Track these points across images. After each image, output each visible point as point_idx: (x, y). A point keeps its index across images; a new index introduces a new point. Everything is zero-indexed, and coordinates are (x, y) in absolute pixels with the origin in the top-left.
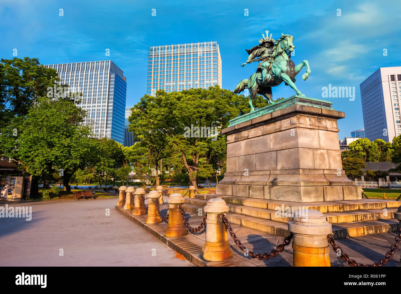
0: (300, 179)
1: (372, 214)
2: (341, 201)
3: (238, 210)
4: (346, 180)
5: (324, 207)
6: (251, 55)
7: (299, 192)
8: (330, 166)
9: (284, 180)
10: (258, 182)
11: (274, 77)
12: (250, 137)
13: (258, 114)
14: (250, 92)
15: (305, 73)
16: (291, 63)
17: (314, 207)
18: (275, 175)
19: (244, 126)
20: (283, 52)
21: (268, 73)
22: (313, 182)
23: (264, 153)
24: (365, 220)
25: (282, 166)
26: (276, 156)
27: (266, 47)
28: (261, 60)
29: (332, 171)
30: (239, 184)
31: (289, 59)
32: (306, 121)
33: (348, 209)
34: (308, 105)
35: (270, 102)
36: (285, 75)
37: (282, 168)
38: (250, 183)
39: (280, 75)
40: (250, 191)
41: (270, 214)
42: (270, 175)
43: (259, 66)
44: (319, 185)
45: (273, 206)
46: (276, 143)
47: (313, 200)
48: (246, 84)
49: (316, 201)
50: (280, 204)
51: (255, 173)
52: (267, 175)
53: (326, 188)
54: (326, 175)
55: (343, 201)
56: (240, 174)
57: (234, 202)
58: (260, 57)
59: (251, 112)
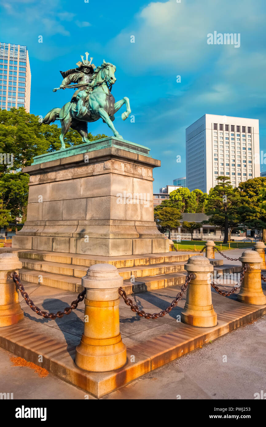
0: (109, 230)
1: (174, 266)
2: (150, 254)
3: (37, 267)
4: (156, 233)
5: (131, 260)
6: (66, 80)
7: (107, 246)
8: (141, 217)
9: (92, 231)
10: (64, 233)
11: (91, 110)
12: (57, 180)
13: (69, 153)
14: (62, 125)
15: (125, 112)
16: (111, 98)
17: (120, 261)
18: (83, 225)
19: (51, 166)
20: (103, 83)
21: (84, 105)
22: (122, 234)
23: (73, 200)
24: (168, 273)
25: (92, 215)
26: (85, 203)
27: (84, 72)
28: (77, 87)
29: (143, 222)
30: (41, 235)
31: (109, 93)
32: (121, 167)
33: (154, 263)
34: (125, 149)
35: (84, 140)
36: (103, 111)
37: (92, 218)
38: (54, 235)
39: (97, 110)
40: (54, 244)
41: (74, 270)
42: (77, 225)
43: (75, 94)
44: (129, 237)
45: (78, 260)
46: (87, 189)
47: (121, 253)
48: (58, 114)
49: (124, 254)
50: (85, 259)
51: (61, 223)
52: (74, 225)
53: (135, 240)
54: (137, 227)
55: (151, 254)
56: (43, 224)
57: (33, 256)
58: (76, 84)
59: (61, 149)
